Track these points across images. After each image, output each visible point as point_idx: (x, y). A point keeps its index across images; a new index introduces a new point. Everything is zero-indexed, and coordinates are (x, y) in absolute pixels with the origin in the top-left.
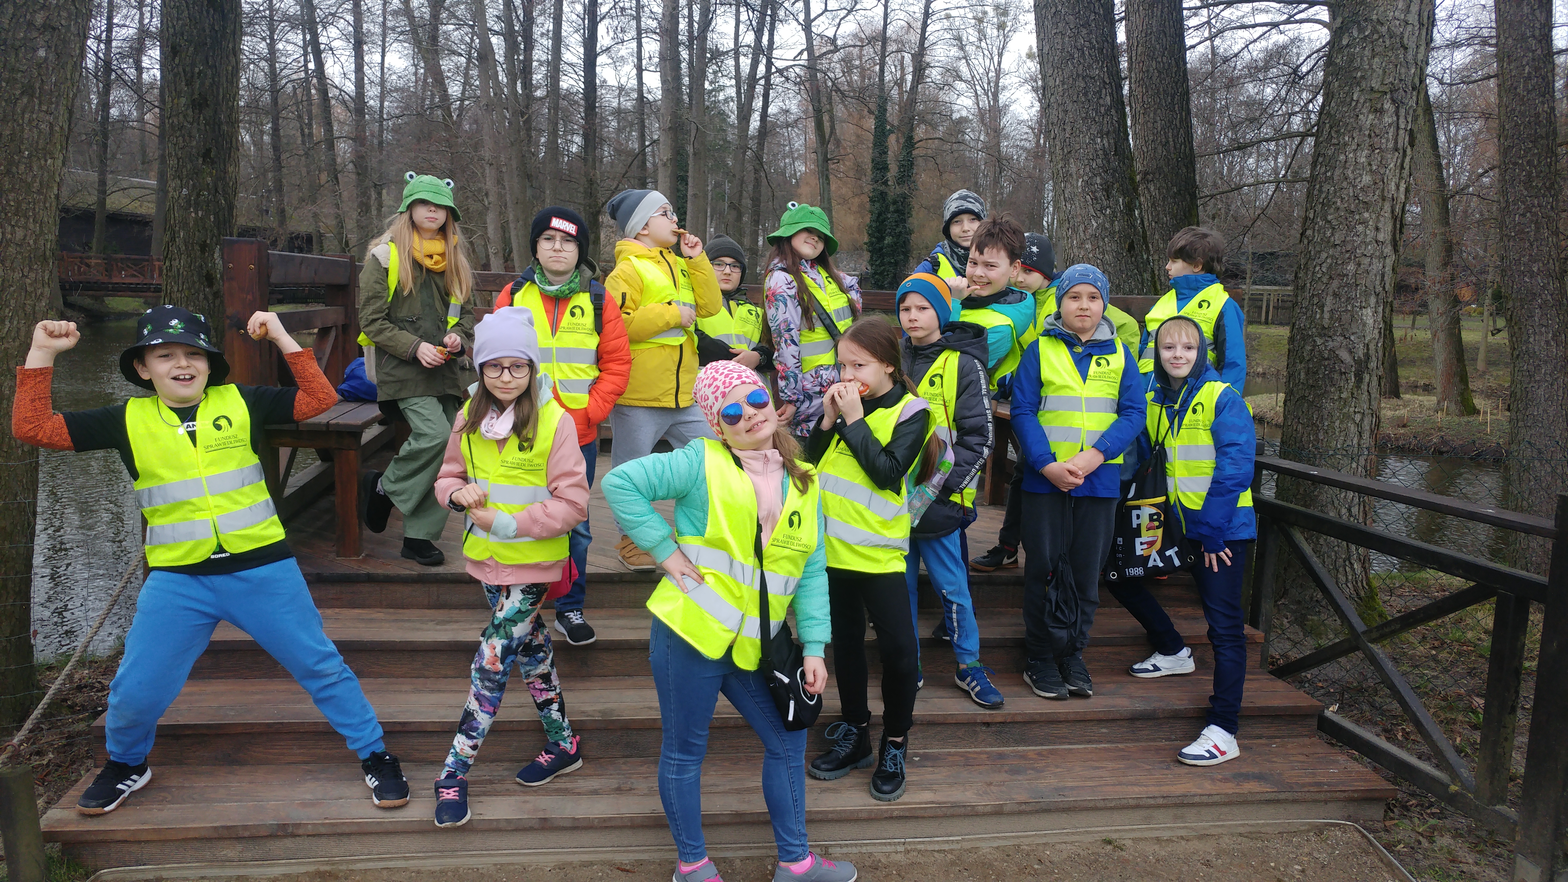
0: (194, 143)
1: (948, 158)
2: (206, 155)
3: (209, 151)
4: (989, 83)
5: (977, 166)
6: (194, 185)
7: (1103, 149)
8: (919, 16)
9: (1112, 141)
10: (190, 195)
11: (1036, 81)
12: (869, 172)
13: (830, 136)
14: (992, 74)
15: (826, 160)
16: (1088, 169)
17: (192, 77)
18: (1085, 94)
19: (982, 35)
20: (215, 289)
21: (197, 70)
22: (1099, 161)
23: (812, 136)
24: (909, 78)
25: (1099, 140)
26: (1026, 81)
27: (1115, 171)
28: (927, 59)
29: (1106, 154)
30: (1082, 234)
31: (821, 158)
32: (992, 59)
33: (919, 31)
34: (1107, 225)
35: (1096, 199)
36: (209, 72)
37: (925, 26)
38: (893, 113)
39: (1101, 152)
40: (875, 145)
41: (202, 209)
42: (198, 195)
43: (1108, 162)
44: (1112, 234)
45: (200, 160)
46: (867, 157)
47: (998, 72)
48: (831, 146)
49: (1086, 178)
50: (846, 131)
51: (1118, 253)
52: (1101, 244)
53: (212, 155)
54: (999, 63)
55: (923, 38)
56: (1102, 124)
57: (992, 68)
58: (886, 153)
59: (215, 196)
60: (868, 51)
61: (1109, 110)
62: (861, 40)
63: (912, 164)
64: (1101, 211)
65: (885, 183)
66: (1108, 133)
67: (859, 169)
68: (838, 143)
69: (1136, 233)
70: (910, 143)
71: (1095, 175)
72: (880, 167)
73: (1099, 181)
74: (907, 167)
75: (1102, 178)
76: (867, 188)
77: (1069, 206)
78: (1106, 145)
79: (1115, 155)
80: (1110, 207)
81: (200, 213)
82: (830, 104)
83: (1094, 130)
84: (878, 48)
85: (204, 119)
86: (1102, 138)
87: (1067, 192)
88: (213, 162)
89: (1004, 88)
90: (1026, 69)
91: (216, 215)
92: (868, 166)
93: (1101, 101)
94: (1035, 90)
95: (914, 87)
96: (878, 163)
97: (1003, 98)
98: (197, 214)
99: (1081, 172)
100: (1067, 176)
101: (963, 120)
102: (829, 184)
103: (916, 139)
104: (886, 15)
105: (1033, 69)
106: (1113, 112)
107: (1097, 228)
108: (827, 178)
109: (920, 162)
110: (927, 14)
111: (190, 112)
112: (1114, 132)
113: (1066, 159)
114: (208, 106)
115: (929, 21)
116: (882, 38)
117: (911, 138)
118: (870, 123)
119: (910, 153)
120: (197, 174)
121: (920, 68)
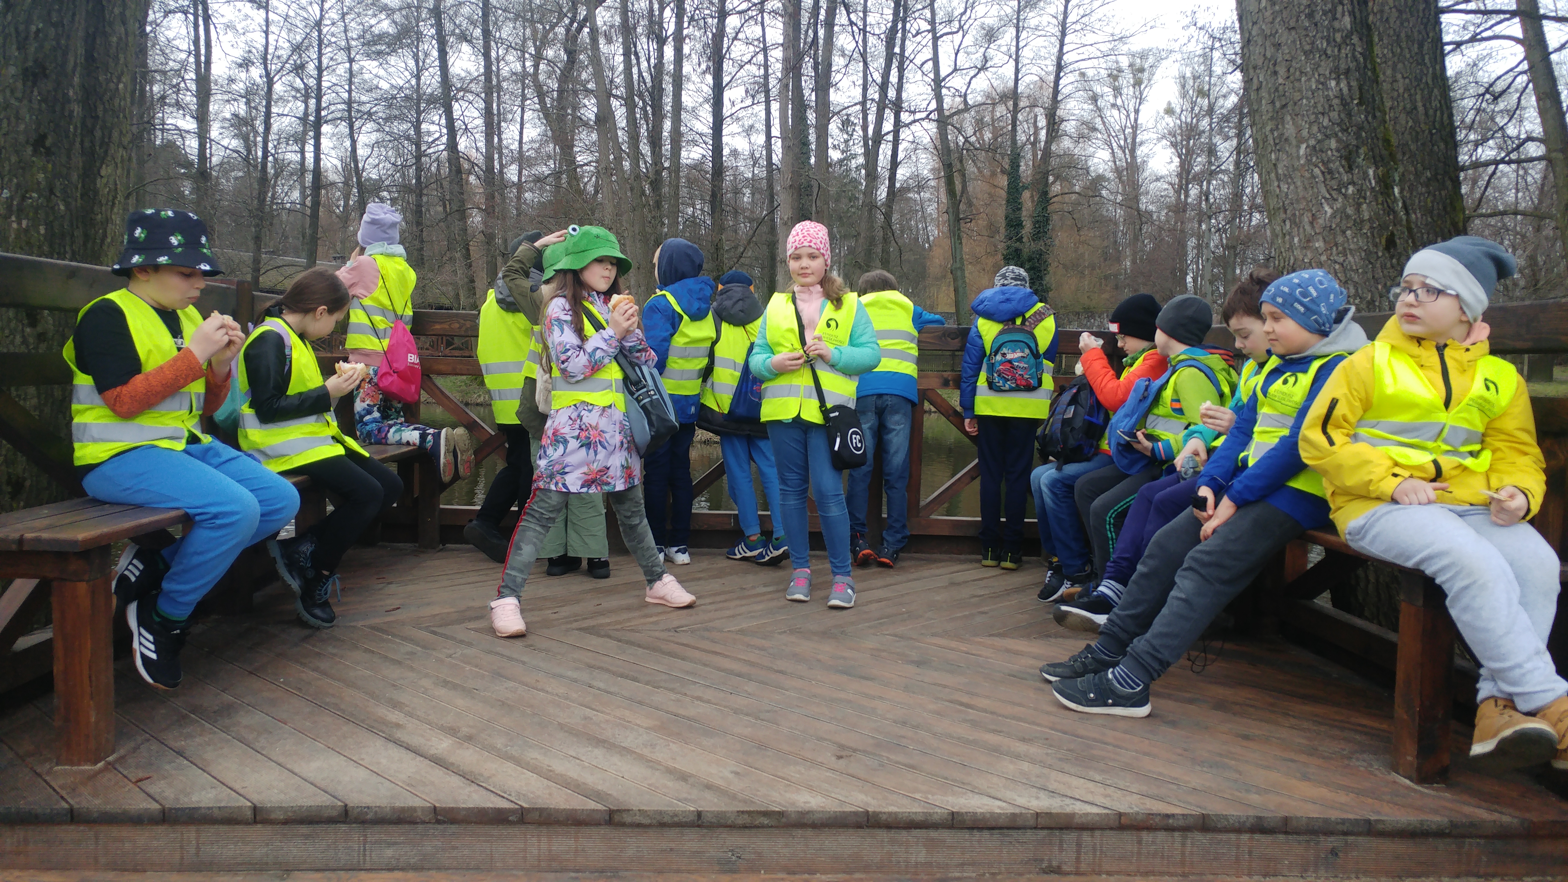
0: (22, 127)
1: (1086, 211)
2: (39, 142)
3: (42, 138)
4: (1126, 140)
5: (1116, 224)
6: (18, 186)
7: (1341, 97)
8: (1052, 68)
9: (1354, 84)
10: (11, 198)
11: (1174, 136)
12: (1002, 230)
13: (961, 196)
14: (1128, 131)
15: (958, 220)
16: (1315, 129)
17: (27, 38)
18: (1310, 16)
19: (1117, 91)
20: (39, 329)
21: (33, 28)
22: (1334, 115)
23: (944, 198)
24: (1043, 134)
25: (1333, 83)
26: (1164, 137)
27: (1361, 128)
28: (1059, 112)
29: (1344, 104)
30: (1308, 228)
31: (952, 218)
32: (1128, 116)
33: (1052, 85)
34: (1350, 211)
35: (1330, 172)
36: (52, 32)
37: (1058, 78)
38: (1026, 169)
39: (1336, 102)
40: (1008, 201)
41: (27, 217)
42: (24, 198)
43: (1349, 115)
44: (1359, 224)
45: (29, 150)
46: (1000, 213)
47: (1135, 127)
48: (962, 207)
49: (1312, 142)
50: (977, 188)
51: (1368, 253)
52: (1340, 239)
53: (48, 142)
54: (1136, 120)
55: (1056, 91)
56: (1337, 58)
57: (1128, 124)
58: (1020, 209)
59: (49, 200)
60: (1000, 110)
61: (1349, 35)
62: (993, 99)
63: (1048, 220)
64: (1339, 190)
65: (1020, 240)
66: (1347, 72)
67: (992, 229)
68: (970, 204)
69: (1396, 222)
70: (1044, 198)
71: (1327, 137)
72: (1014, 224)
73: (1333, 144)
74: (1042, 224)
75: (1339, 141)
76: (1001, 246)
77: (1284, 187)
78: (1345, 90)
79: (1360, 104)
80: (1353, 183)
81: (24, 223)
82: (961, 161)
83: (1326, 68)
84: (1011, 103)
85: (40, 94)
86: (1338, 80)
87: (1280, 166)
88: (49, 152)
89: (1141, 144)
90: (1164, 124)
91: (49, 226)
92: (1001, 223)
93: (1336, 24)
94: (1174, 145)
95: (1048, 142)
96: (1011, 220)
97: (1140, 152)
98: (20, 224)
99: (1305, 133)
100: (1281, 142)
101: (1100, 178)
102: (961, 243)
103: (1051, 195)
104: (1017, 71)
105: (1172, 125)
106: (1355, 39)
107: (1333, 216)
108: (960, 238)
109: (1055, 217)
110: (1060, 67)
111: (19, 85)
112: (1358, 69)
113: (1278, 119)
114: (46, 76)
115: (1062, 74)
116: (1012, 96)
117: (1046, 193)
118: (1003, 181)
119: (1045, 209)
120: (23, 168)
121: (1054, 124)
